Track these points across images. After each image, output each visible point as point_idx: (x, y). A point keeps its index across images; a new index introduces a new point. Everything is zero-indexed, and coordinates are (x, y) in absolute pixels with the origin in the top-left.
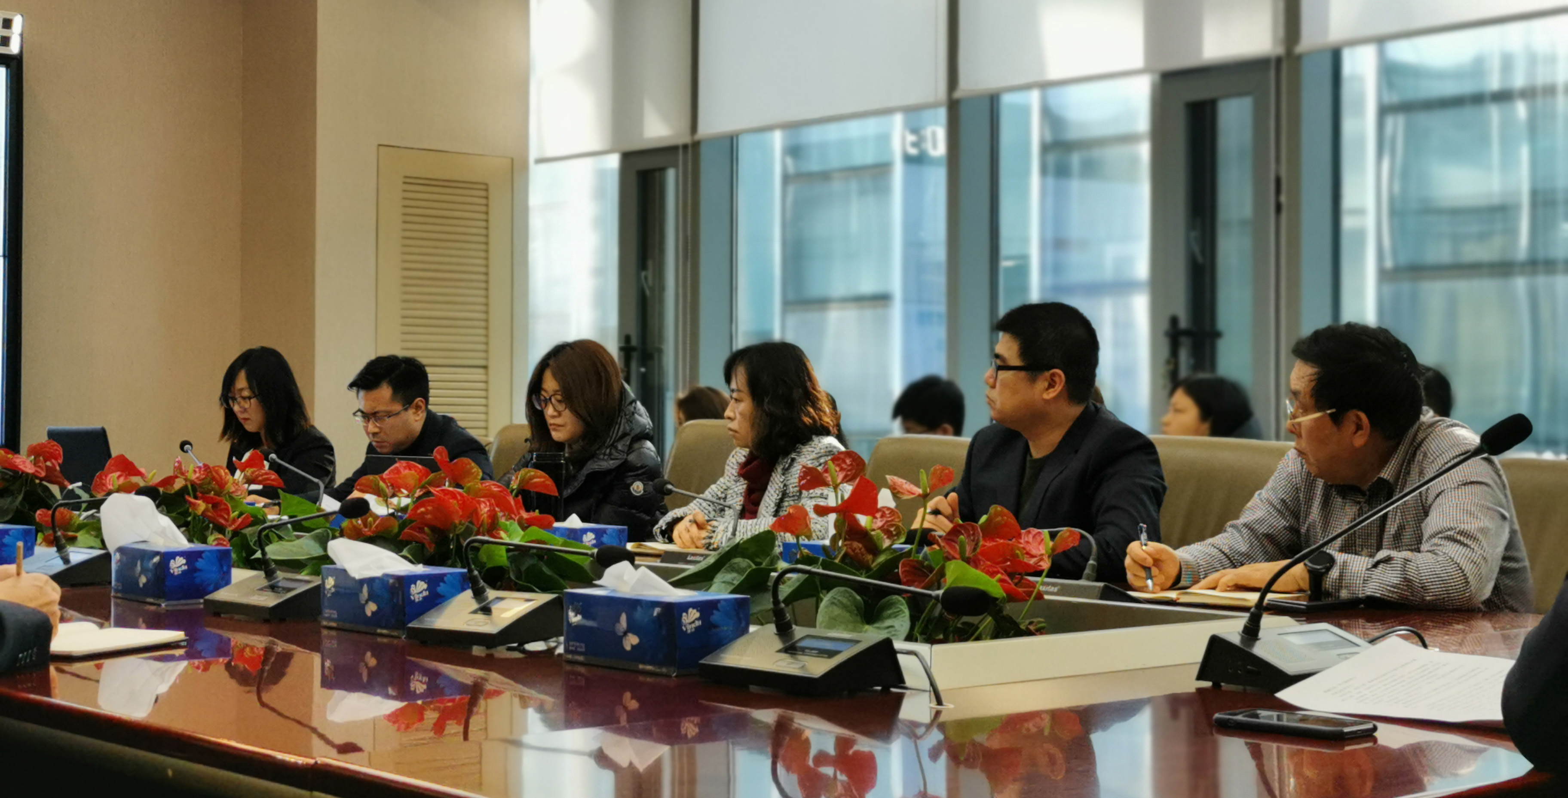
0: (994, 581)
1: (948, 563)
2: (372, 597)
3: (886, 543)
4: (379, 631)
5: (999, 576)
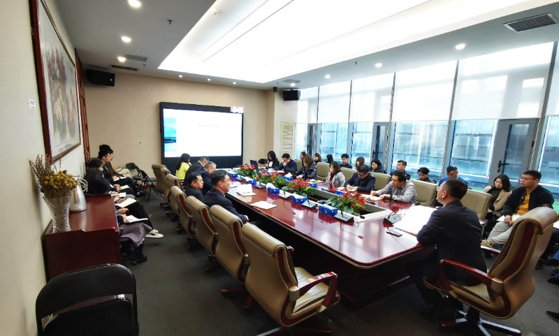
2: (297, 201)
4: (298, 204)
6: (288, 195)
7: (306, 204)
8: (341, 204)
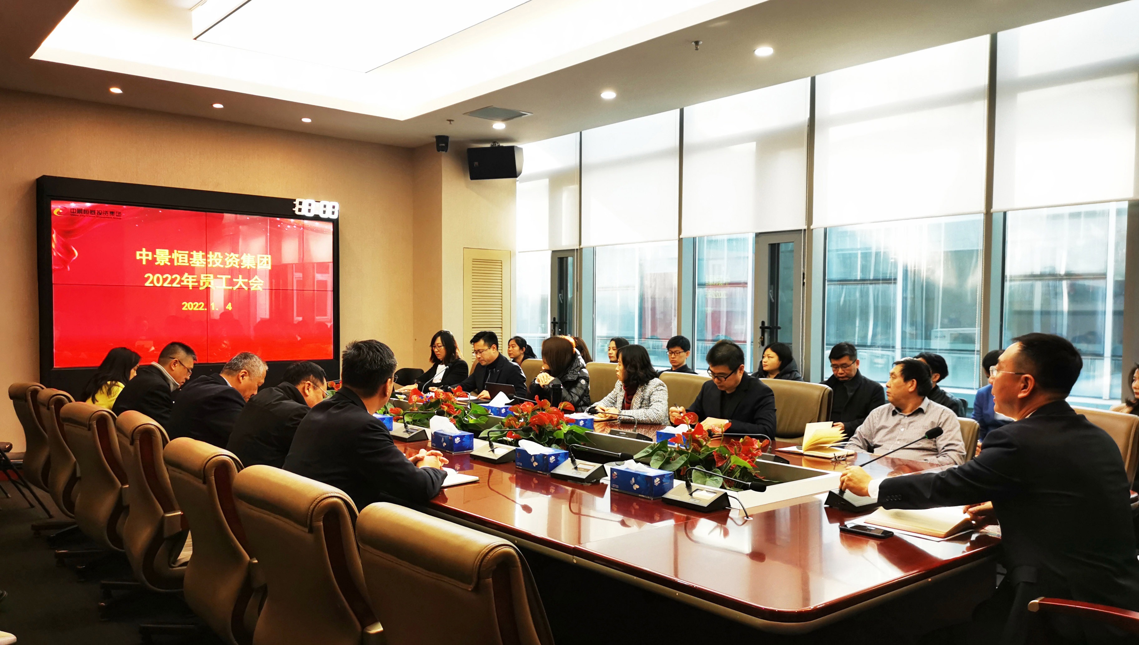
0: (746, 462)
1: (732, 456)
2: (535, 460)
3: (704, 443)
4: (538, 472)
5: (748, 460)
6: (502, 450)
7: (566, 468)
8: (679, 462)
